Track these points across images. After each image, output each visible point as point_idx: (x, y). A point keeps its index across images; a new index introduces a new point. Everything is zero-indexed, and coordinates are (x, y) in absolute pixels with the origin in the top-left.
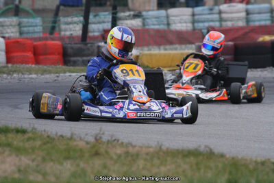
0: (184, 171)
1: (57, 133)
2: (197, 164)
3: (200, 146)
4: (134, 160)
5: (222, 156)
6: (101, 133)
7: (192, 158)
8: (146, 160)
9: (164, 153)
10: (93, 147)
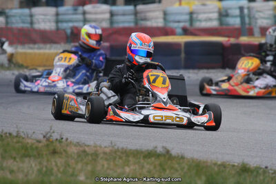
0: (149, 172)
1: (3, 130)
2: (161, 165)
3: (156, 147)
4: (95, 160)
5: (183, 158)
6: (52, 131)
7: (153, 159)
8: (106, 159)
9: (122, 153)
10: (47, 146)
